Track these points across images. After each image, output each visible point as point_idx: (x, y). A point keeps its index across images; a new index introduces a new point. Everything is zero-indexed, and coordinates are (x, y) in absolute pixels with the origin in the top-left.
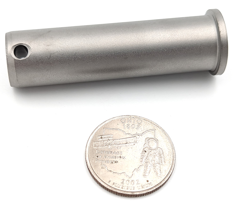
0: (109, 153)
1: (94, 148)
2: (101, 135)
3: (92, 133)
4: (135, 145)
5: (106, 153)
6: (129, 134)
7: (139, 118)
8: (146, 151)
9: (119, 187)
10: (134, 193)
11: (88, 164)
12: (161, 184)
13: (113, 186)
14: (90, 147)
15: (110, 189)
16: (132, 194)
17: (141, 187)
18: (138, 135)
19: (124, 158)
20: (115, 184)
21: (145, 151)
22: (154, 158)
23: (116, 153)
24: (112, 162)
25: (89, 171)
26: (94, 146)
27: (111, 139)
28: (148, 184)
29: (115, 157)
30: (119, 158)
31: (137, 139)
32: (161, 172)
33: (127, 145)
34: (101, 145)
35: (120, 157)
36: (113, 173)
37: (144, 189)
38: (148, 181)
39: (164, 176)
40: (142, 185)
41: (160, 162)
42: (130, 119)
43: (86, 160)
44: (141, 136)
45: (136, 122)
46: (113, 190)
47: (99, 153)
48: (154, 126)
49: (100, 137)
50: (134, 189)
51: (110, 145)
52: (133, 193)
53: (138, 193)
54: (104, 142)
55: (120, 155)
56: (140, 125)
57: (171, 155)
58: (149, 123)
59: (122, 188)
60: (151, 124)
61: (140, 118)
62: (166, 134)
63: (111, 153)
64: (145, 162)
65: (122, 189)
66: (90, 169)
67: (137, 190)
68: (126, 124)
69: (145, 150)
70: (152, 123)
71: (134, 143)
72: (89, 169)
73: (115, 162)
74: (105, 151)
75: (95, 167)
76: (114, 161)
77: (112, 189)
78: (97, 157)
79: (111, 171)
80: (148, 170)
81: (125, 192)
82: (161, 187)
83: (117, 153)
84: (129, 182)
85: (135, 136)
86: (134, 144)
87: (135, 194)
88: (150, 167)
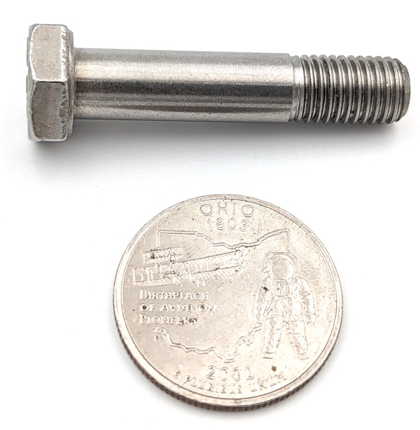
0: (174, 298)
1: (135, 284)
2: (151, 251)
3: (130, 245)
4: (239, 274)
5: (166, 297)
6: (222, 244)
7: (247, 199)
8: (268, 288)
9: (201, 388)
10: (241, 402)
11: (120, 329)
12: (307, 375)
13: (187, 385)
14: (125, 283)
15: (181, 392)
16: (235, 405)
17: (257, 387)
18: (246, 247)
19: (214, 310)
20: (190, 379)
21: (265, 289)
22: (288, 305)
23: (191, 296)
24: (182, 322)
25: (126, 346)
26: (134, 279)
27: (177, 258)
28: (275, 376)
29: (190, 307)
30: (200, 309)
31: (244, 258)
32: (308, 343)
33: (219, 274)
34: (152, 278)
35: (203, 307)
36: (187, 350)
37: (265, 391)
38: (274, 369)
39: (316, 353)
40: (259, 379)
41: (304, 316)
42: (222, 205)
43: (116, 319)
44: (253, 248)
45: (238, 212)
46: (188, 397)
47: (148, 297)
48: (286, 219)
49: (149, 255)
50: (240, 393)
51: (176, 275)
52: (238, 401)
53: (250, 403)
54: (160, 269)
55: (203, 302)
56: (250, 219)
57: (331, 296)
58: (272, 212)
59: (210, 390)
60: (278, 215)
61: (249, 200)
62: (315, 240)
63: (179, 296)
64: (265, 318)
65: (209, 394)
66: (126, 342)
67: (248, 393)
68: (214, 219)
69: (264, 286)
70: (279, 213)
71: (237, 268)
72: (123, 341)
73: (190, 321)
74: (162, 293)
75: (141, 335)
76: (187, 319)
77: (184, 395)
78: (144, 308)
79: (179, 344)
80: (276, 337)
81: (218, 400)
82: (308, 381)
83: (193, 297)
84: (226, 372)
85: (237, 249)
86: (237, 271)
87: (243, 404)
88: (279, 332)
